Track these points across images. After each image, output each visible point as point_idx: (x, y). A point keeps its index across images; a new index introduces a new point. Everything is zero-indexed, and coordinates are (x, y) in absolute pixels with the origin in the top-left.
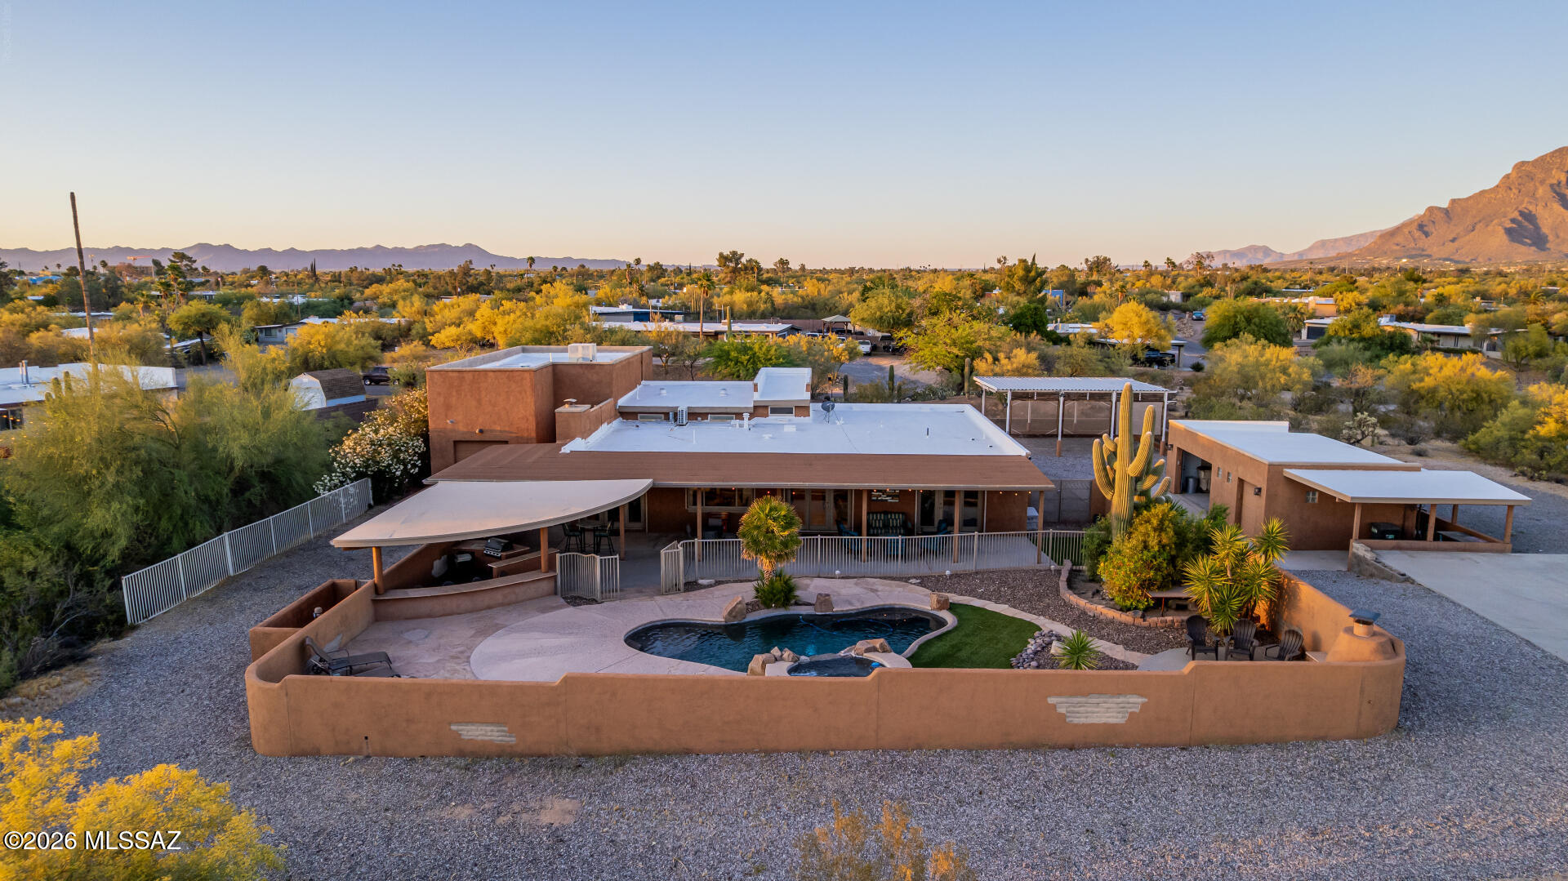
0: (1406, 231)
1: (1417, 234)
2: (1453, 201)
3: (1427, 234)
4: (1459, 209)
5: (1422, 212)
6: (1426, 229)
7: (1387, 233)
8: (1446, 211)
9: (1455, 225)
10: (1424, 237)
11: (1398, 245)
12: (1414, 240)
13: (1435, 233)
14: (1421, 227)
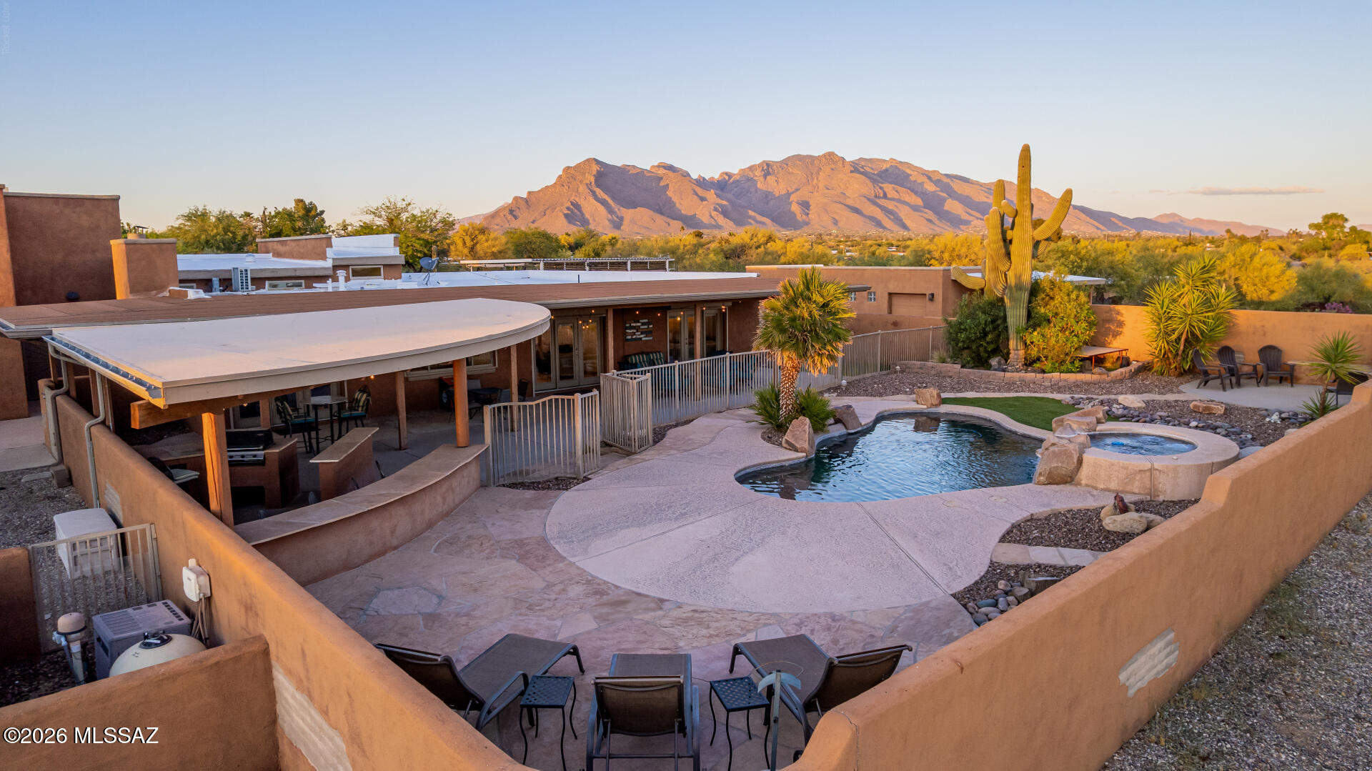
0: (502, 214)
1: (510, 217)
2: (530, 193)
3: (516, 217)
4: (534, 199)
5: (510, 201)
6: (514, 213)
7: (489, 216)
8: (526, 201)
9: (533, 211)
10: (514, 219)
11: (497, 225)
12: (508, 222)
13: (521, 216)
14: (511, 212)
